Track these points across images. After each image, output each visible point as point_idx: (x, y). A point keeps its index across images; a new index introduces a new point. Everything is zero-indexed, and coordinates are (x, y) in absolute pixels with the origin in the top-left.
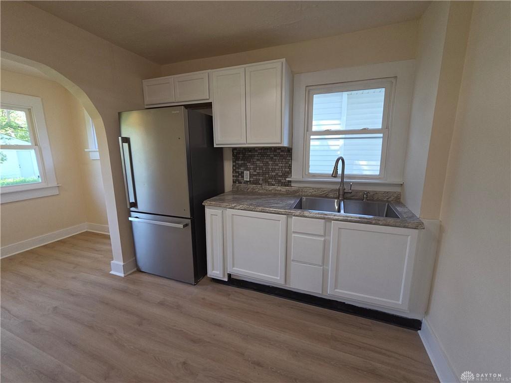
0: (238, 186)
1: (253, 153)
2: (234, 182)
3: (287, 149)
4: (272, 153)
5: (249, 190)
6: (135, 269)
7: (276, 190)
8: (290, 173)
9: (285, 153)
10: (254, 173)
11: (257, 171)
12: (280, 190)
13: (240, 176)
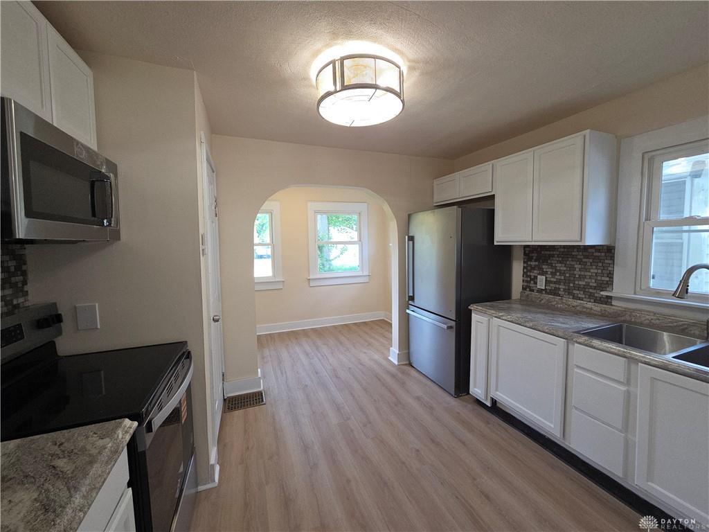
0: (528, 295)
1: (552, 253)
2: (524, 289)
3: (605, 248)
4: (581, 253)
5: (543, 302)
6: (407, 362)
7: (584, 307)
8: (610, 283)
9: (603, 254)
10: (552, 279)
11: (556, 277)
12: (591, 309)
13: (532, 282)
